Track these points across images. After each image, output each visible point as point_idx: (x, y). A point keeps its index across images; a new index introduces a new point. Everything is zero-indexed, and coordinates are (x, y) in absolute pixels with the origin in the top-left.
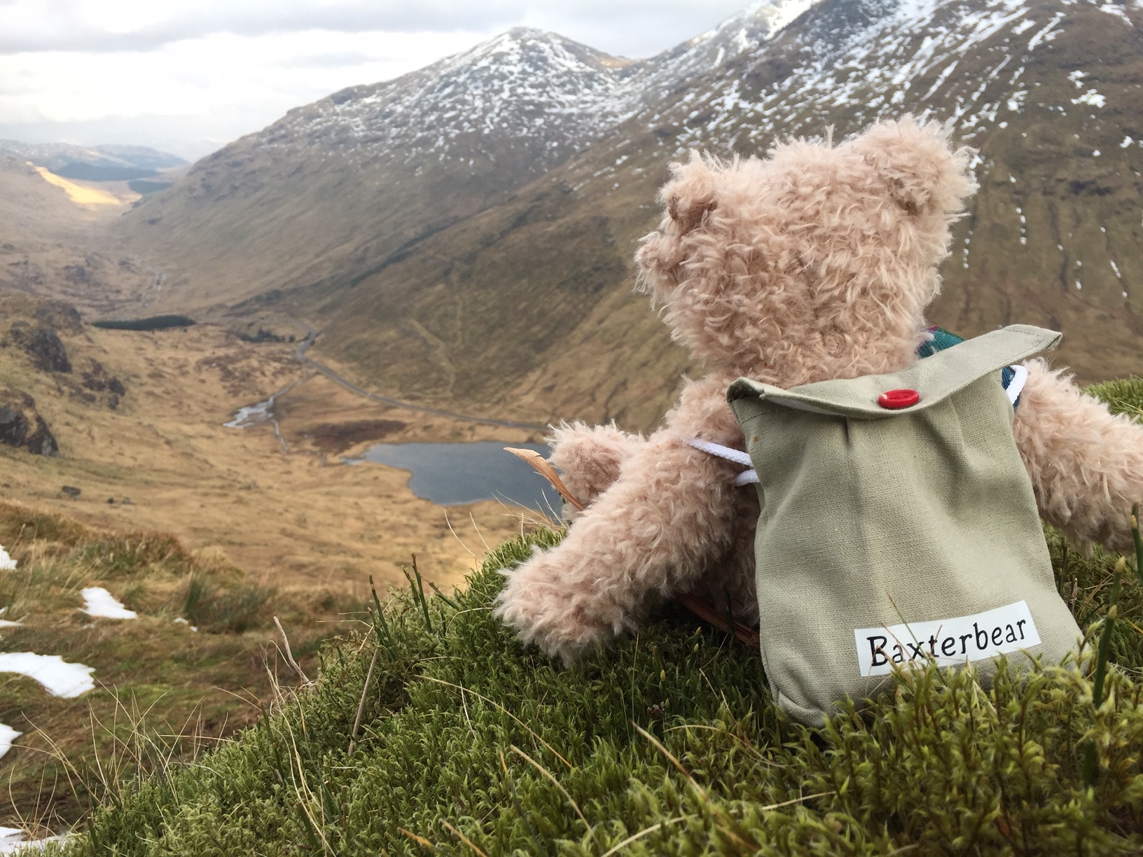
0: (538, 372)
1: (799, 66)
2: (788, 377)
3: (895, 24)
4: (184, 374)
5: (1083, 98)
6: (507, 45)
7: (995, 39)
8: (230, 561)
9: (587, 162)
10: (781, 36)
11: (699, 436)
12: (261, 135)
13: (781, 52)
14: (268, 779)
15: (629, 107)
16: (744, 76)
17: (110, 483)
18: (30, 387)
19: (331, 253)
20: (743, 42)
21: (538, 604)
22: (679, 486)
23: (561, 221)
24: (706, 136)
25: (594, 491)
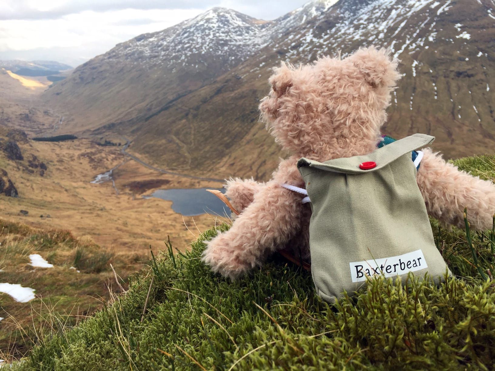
0: (227, 157)
1: (338, 23)
2: (323, 157)
3: (380, 4)
4: (73, 160)
5: (461, 36)
6: (212, 15)
7: (423, 10)
8: (93, 241)
9: (247, 66)
10: (330, 10)
11: (286, 182)
12: (105, 55)
13: (331, 17)
14: (107, 333)
15: (265, 41)
16: (315, 27)
17: (41, 209)
18: (6, 167)
19: (136, 107)
20: (314, 12)
21: (220, 255)
22: (278, 204)
23: (236, 92)
24: (298, 54)
25: (243, 207)
